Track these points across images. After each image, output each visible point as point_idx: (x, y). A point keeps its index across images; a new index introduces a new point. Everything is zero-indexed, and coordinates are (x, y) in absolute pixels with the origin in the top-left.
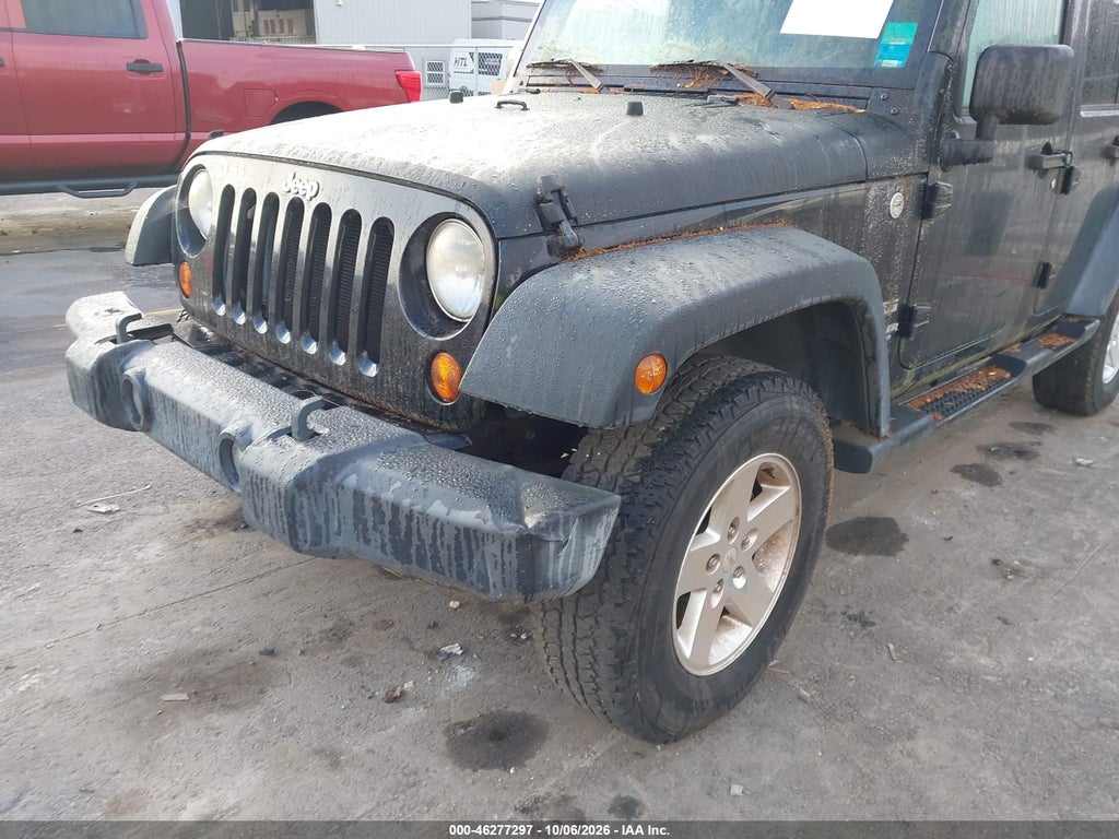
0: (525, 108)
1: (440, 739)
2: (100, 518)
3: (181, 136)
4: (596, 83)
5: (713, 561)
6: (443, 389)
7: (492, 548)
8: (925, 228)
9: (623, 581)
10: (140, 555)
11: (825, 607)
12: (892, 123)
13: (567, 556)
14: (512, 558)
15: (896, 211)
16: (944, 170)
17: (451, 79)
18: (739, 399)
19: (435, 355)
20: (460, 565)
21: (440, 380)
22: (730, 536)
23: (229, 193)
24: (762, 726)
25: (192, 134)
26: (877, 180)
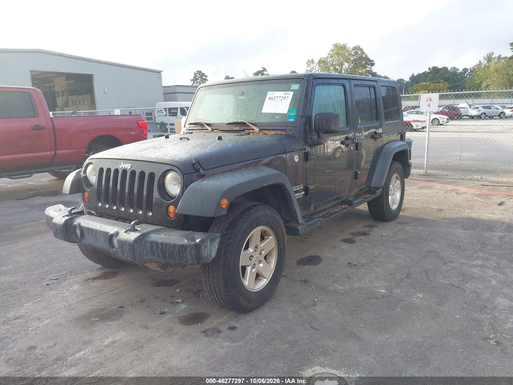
0: (188, 139)
1: (177, 321)
2: (54, 281)
3: (53, 153)
4: (210, 129)
5: (251, 258)
6: (172, 215)
7: (188, 249)
8: (308, 164)
9: (224, 259)
10: (71, 289)
11: (294, 279)
12: (293, 136)
13: (208, 249)
14: (193, 251)
15: (297, 160)
16: (311, 148)
17: (156, 119)
18: (251, 210)
19: (169, 206)
20: (180, 256)
21: (171, 213)
22: (256, 251)
23: (101, 170)
24: (273, 308)
25: (57, 151)
26: (289, 152)
